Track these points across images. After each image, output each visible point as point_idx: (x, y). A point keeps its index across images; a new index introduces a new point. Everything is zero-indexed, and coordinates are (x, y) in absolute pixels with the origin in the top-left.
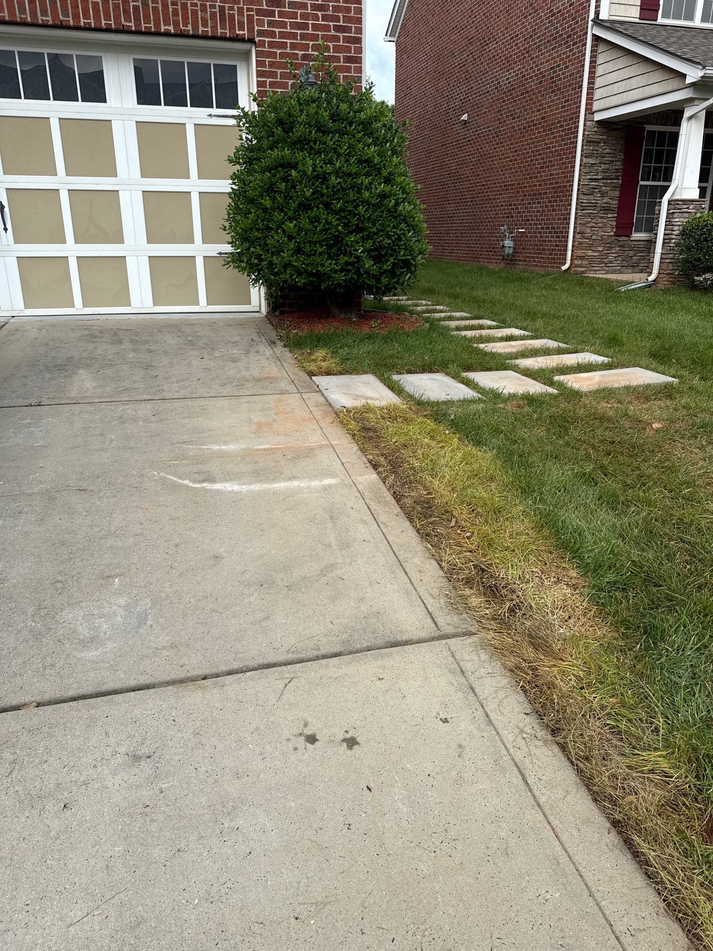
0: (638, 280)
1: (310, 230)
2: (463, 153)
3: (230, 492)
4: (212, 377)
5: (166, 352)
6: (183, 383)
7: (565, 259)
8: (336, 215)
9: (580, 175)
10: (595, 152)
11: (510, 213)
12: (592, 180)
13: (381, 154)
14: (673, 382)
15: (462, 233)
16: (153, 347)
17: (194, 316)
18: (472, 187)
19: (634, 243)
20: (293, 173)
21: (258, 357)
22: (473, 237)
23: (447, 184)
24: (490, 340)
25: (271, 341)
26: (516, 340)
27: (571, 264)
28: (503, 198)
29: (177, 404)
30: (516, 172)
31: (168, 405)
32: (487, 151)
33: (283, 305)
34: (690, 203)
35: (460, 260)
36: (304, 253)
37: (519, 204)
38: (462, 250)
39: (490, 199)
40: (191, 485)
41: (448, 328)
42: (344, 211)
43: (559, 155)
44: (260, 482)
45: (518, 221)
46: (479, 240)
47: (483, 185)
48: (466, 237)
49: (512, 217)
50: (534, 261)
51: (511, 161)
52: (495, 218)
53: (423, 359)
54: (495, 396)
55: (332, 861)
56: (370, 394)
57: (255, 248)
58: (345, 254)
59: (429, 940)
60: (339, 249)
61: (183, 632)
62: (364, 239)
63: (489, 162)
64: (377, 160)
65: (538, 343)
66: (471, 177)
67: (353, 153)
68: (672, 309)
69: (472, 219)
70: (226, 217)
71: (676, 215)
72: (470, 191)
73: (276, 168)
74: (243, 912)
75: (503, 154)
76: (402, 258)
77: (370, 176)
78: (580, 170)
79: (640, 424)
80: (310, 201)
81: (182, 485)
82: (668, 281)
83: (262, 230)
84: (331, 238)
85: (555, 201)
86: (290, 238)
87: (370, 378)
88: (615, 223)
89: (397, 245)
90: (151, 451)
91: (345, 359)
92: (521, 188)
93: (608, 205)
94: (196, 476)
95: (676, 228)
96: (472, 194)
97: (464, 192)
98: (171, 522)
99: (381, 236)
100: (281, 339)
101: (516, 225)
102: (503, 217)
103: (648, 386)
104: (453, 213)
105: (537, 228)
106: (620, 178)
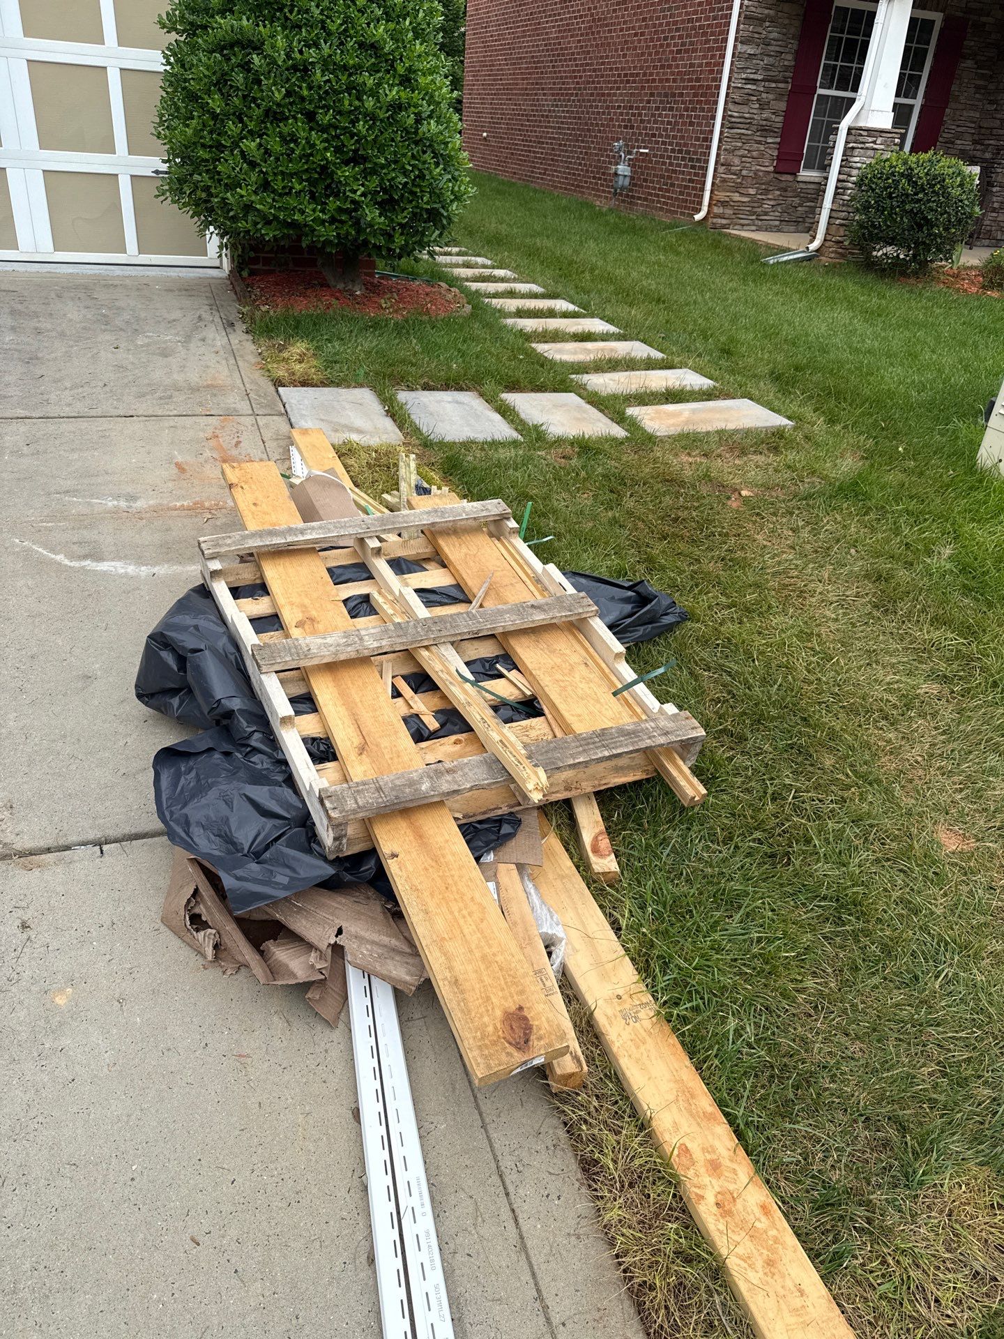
0: (797, 245)
1: (282, 155)
2: (569, 12)
3: (121, 576)
4: (126, 381)
5: (62, 335)
6: (80, 390)
7: (700, 203)
8: (323, 133)
9: (731, 71)
10: (756, 36)
11: (630, 120)
12: (748, 81)
13: (396, 36)
14: (785, 427)
15: (560, 145)
16: (45, 324)
17: (118, 271)
18: (579, 71)
19: (802, 185)
20: (256, 59)
21: (202, 350)
22: (576, 152)
23: (542, 62)
24: (555, 337)
25: (228, 321)
26: (596, 340)
27: (709, 212)
28: (621, 95)
29: (66, 426)
30: (643, 54)
31: (51, 427)
32: (603, 13)
33: (254, 261)
34: (878, 134)
35: (556, 187)
36: (274, 191)
37: (644, 108)
38: (560, 172)
39: (603, 95)
40: (67, 562)
41: (503, 313)
42: (336, 128)
43: (705, 34)
44: (168, 561)
45: (640, 134)
46: (583, 159)
47: (595, 70)
48: (566, 151)
49: (632, 127)
50: (659, 202)
51: (636, 35)
52: (608, 126)
53: (450, 368)
54: (535, 436)
55: (175, 1090)
56: (359, 422)
57: (200, 174)
58: (336, 195)
59: (277, 1180)
60: (328, 187)
61: (26, 786)
62: (366, 174)
63: (604, 32)
64: (389, 46)
65: (622, 348)
66: (578, 54)
67: (352, 32)
68: (831, 300)
69: (576, 124)
70: (158, 120)
71: (856, 152)
72: (576, 77)
73: (232, 46)
74: (52, 1152)
75: (625, 22)
76: (425, 206)
77: (378, 71)
78: (732, 63)
79: (725, 490)
80: (283, 107)
81: (53, 563)
82: (836, 252)
83: (211, 147)
84: (315, 169)
85: (694, 110)
86: (253, 165)
87: (365, 396)
88: (776, 153)
89: (419, 186)
90: (14, 506)
91: (331, 362)
92: (648, 81)
93: (769, 124)
94: (75, 548)
95: (855, 172)
96: (578, 83)
97: (566, 77)
98: (30, 620)
99: (394, 169)
100: (243, 320)
101: (637, 140)
102: (620, 126)
103: (748, 432)
104: (550, 111)
105: (666, 150)
106: (790, 80)
